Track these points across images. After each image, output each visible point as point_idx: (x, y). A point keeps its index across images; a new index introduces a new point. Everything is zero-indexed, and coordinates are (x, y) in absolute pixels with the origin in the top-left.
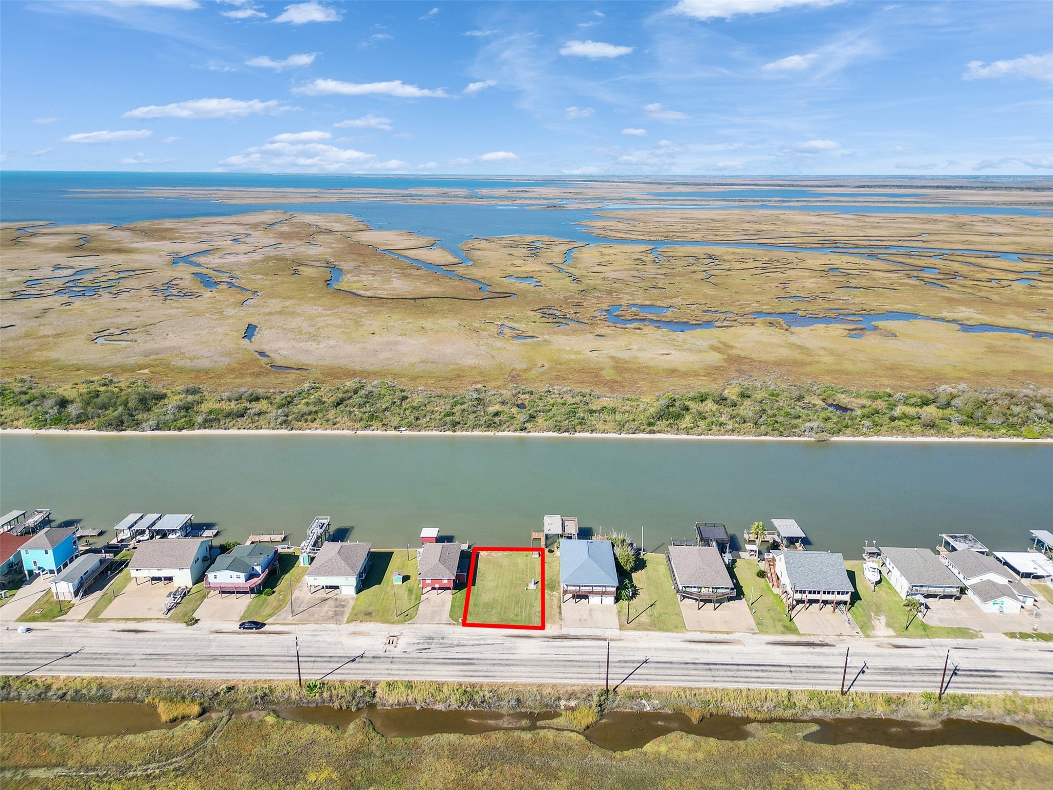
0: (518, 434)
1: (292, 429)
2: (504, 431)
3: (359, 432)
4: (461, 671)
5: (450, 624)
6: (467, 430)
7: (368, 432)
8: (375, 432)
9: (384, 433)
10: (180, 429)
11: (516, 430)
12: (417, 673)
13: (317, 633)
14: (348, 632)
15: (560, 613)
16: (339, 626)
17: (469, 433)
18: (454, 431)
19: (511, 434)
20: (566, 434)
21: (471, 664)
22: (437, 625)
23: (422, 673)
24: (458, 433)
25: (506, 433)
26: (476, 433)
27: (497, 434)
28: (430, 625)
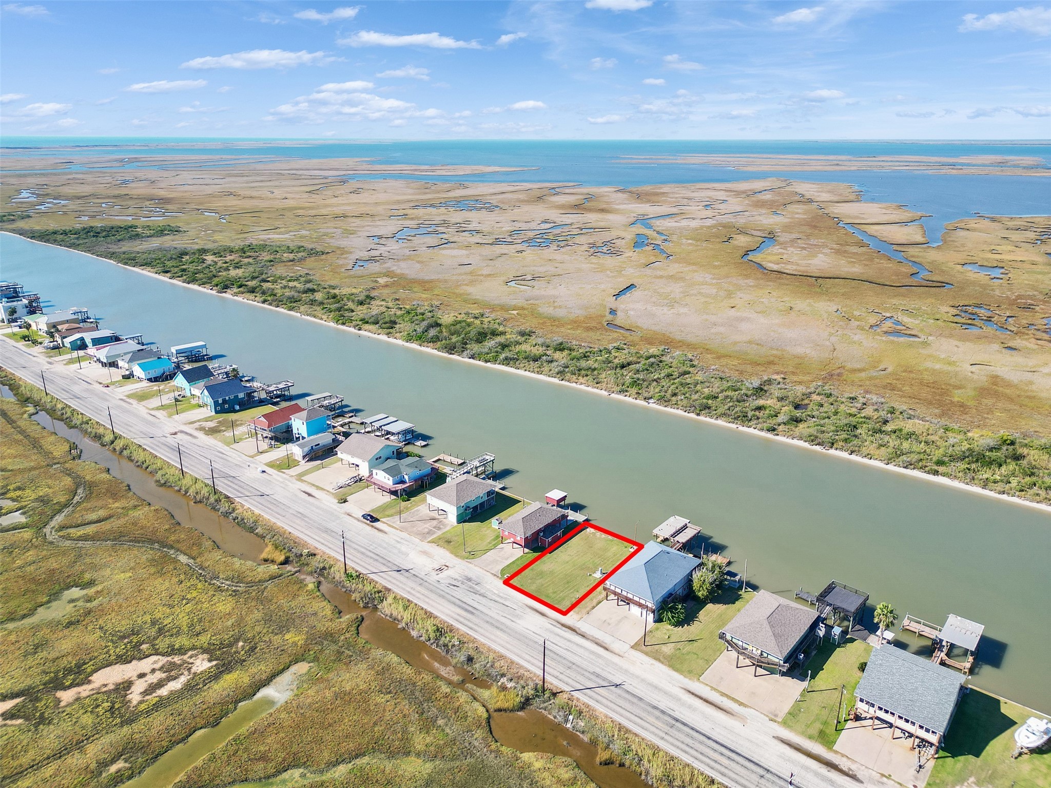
0: (764, 434)
1: (562, 380)
2: (750, 427)
3: (613, 395)
4: (458, 615)
5: (495, 575)
6: (711, 417)
7: (621, 397)
8: (627, 399)
9: (634, 401)
10: (486, 361)
11: (762, 430)
12: (427, 600)
13: (402, 541)
14: (421, 549)
15: (594, 607)
16: (420, 542)
17: (713, 421)
18: (698, 415)
19: (756, 432)
20: (818, 448)
21: (472, 613)
22: (485, 572)
23: (431, 602)
24: (701, 418)
25: (751, 430)
26: (721, 422)
27: (741, 428)
28: (481, 570)
